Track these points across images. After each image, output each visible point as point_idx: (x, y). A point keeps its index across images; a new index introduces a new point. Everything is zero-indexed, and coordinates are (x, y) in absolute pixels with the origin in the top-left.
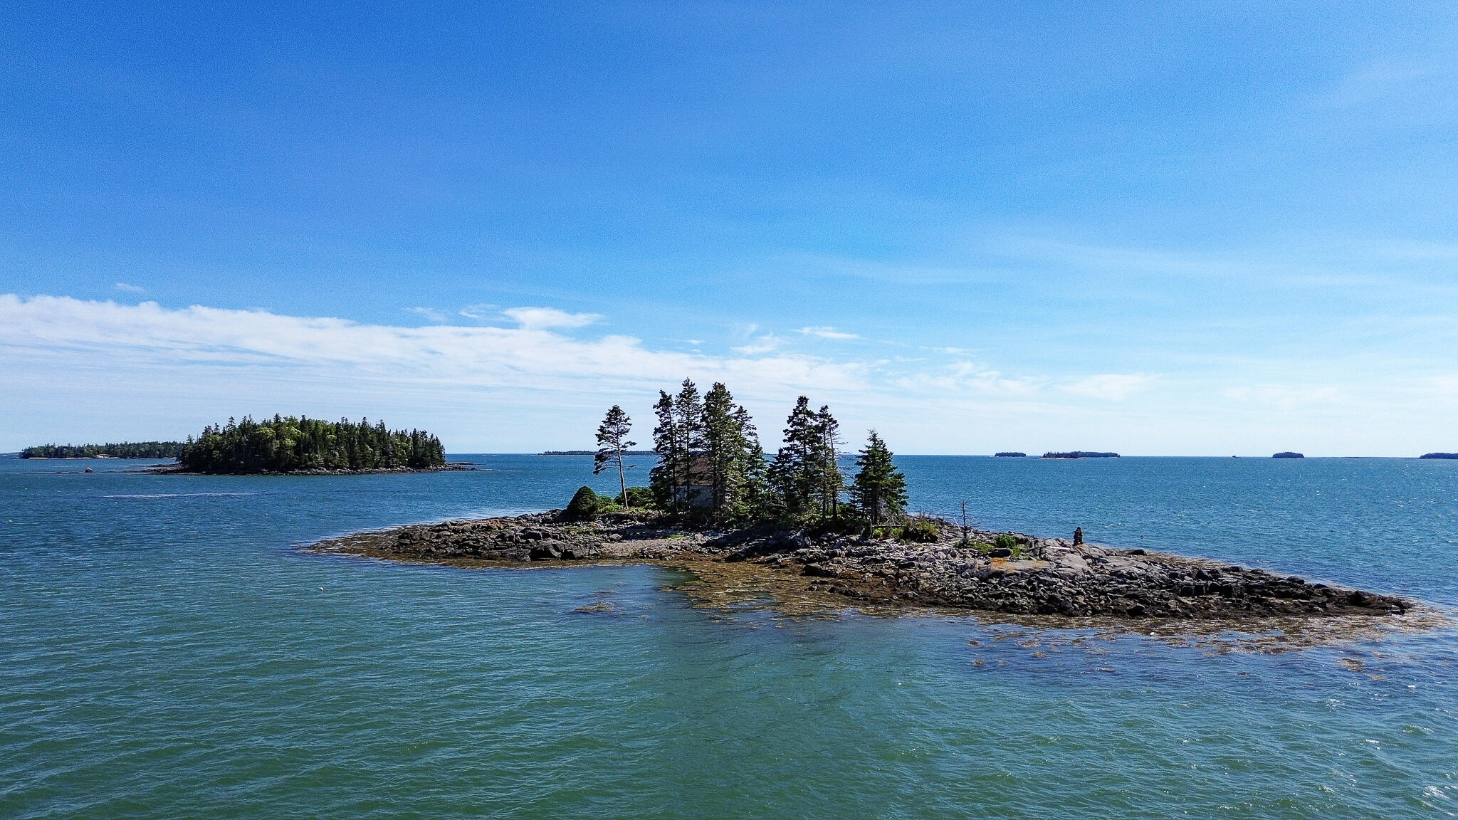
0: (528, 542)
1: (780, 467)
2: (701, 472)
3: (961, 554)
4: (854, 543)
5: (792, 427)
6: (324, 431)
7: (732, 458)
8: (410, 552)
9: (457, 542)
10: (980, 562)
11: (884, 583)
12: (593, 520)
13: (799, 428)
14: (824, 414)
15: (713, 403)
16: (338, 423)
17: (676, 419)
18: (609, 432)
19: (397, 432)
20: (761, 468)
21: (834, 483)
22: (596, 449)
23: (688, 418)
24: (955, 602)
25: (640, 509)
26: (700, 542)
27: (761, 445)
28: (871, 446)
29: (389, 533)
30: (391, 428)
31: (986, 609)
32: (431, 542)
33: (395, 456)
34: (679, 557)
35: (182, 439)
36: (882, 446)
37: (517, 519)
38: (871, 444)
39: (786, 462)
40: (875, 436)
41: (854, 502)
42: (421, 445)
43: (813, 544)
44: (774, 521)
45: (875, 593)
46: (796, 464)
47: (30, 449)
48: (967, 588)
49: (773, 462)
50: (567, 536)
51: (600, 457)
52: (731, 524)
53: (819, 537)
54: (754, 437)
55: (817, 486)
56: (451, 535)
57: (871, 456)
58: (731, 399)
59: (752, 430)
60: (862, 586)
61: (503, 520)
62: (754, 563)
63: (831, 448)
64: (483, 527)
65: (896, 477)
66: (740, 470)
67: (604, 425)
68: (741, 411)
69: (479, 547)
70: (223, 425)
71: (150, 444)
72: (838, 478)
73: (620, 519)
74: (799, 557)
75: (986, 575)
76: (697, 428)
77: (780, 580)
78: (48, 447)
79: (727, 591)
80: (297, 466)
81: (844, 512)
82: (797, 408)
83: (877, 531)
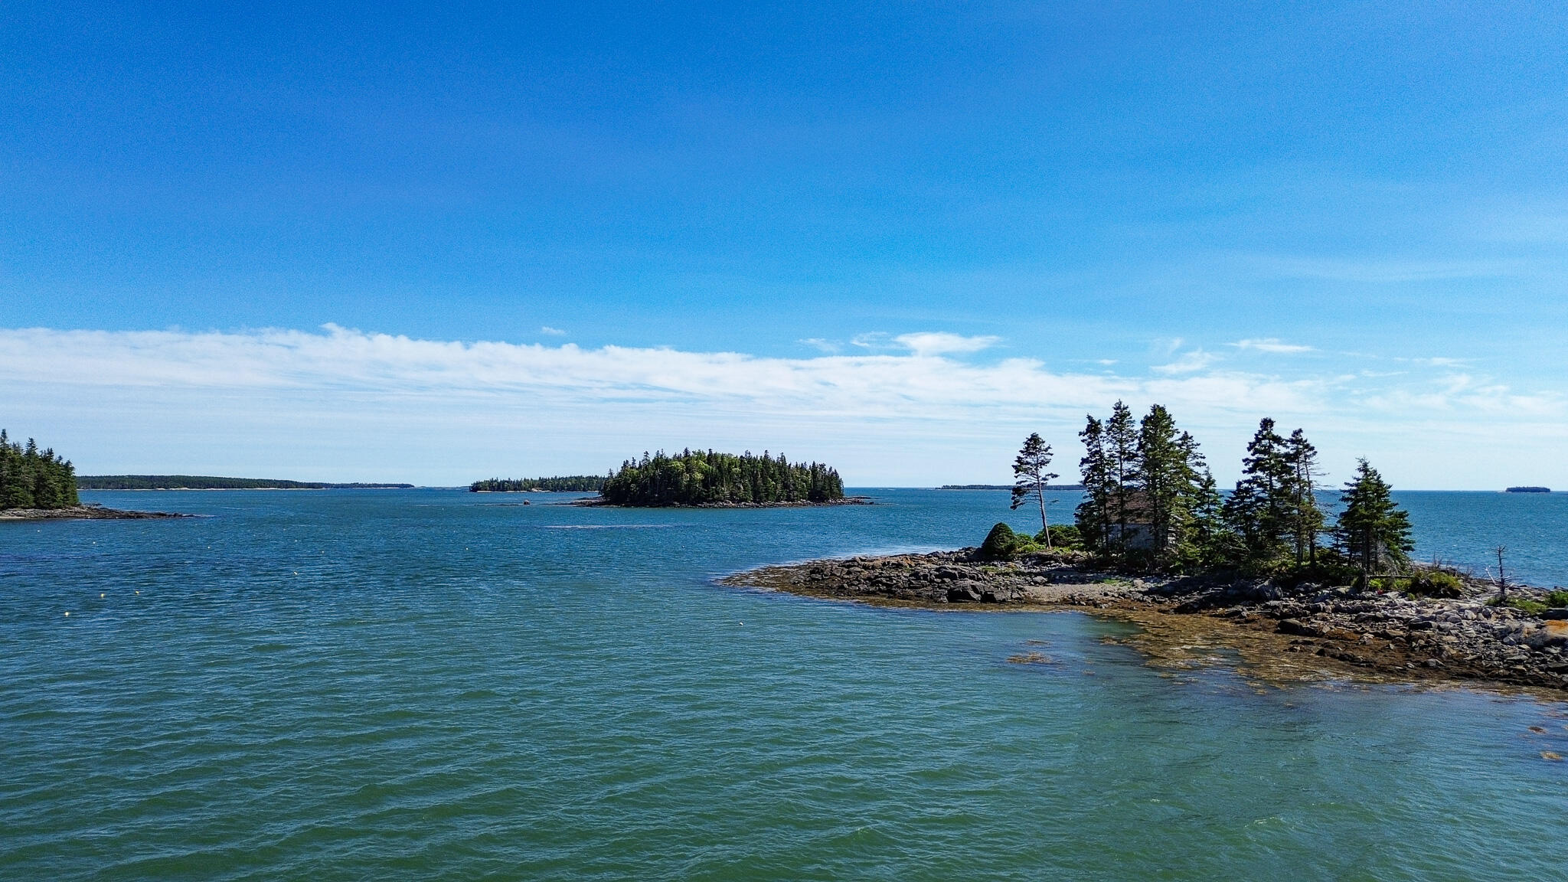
0: (943, 582)
1: (1238, 504)
2: (1139, 509)
3: (1497, 613)
4: (1341, 596)
5: (1253, 455)
6: (729, 464)
7: (1176, 492)
8: (822, 588)
9: (869, 579)
10: (1530, 625)
11: (1392, 646)
12: (1011, 560)
13: (1262, 456)
14: (1297, 438)
15: (1151, 429)
16: (742, 457)
17: (1107, 447)
18: (1028, 463)
19: (797, 465)
20: (1215, 504)
21: (1311, 522)
22: (1013, 482)
23: (1121, 446)
24: (1498, 676)
25: (1064, 549)
26: (1140, 589)
27: (1213, 478)
28: (1361, 477)
29: (800, 568)
30: (792, 461)
31: (1545, 686)
32: (843, 578)
33: (796, 489)
34: (1116, 605)
35: (603, 473)
36: (1375, 477)
37: (928, 556)
38: (1360, 475)
39: (1246, 497)
40: (1365, 465)
41: (1337, 546)
42: (820, 478)
43: (1285, 596)
44: (1232, 568)
45: (1380, 659)
46: (1259, 499)
47: (477, 483)
48: (1515, 658)
49: (1230, 498)
50: (985, 577)
51: (1018, 491)
52: (1177, 570)
53: (1293, 587)
54: (1204, 468)
55: (1289, 526)
56: (862, 571)
57: (1361, 491)
58: (1173, 423)
59: (1200, 460)
60: (1360, 650)
61: (913, 557)
62: (1211, 616)
63: (1307, 480)
64: (893, 564)
65: (1396, 516)
66: (1187, 506)
67: (1021, 455)
68: (1186, 437)
69: (892, 585)
70: (639, 459)
71: (576, 478)
72: (1318, 517)
73: (1042, 560)
74: (1269, 611)
75: (1540, 642)
76: (1131, 457)
77: (1250, 638)
78: (492, 481)
79: (1184, 647)
80: (704, 499)
81: (1325, 558)
82: (1260, 432)
83: (1373, 582)
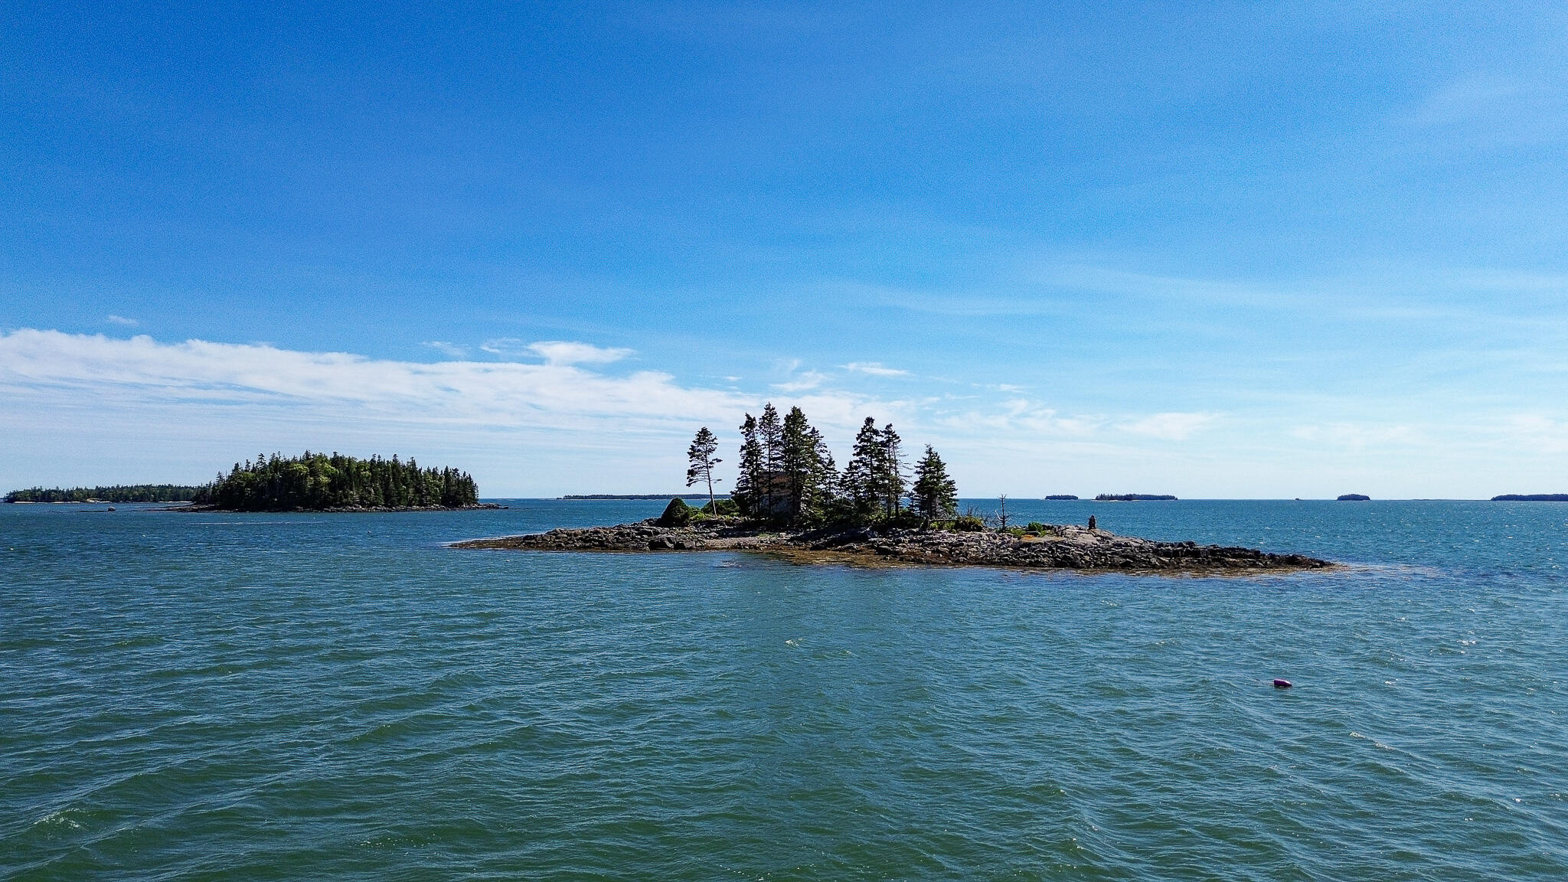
0: (643, 537)
1: (850, 477)
2: (782, 483)
3: (1000, 536)
4: (914, 534)
5: (860, 443)
6: (358, 468)
7: (806, 472)
9: (581, 539)
10: (1015, 539)
11: (941, 555)
12: (687, 525)
13: (866, 444)
14: (888, 430)
15: (791, 424)
17: (759, 438)
18: (699, 450)
19: (428, 470)
20: (834, 478)
21: (896, 488)
23: (769, 437)
24: (994, 562)
25: (727, 516)
26: (784, 538)
27: (833, 460)
30: (423, 465)
31: (1017, 565)
32: (555, 541)
34: (770, 548)
36: (936, 458)
38: (927, 456)
39: (855, 472)
40: (930, 449)
41: (912, 506)
42: (453, 483)
43: (881, 535)
44: (846, 521)
46: (863, 474)
48: (1004, 554)
49: (844, 473)
51: (692, 471)
52: (809, 525)
53: (885, 531)
54: (826, 454)
55: (882, 492)
56: (568, 536)
57: (928, 466)
58: (806, 420)
59: (823, 448)
62: (833, 550)
63: (894, 460)
64: (591, 532)
65: (948, 483)
66: (814, 481)
67: (694, 445)
68: (814, 431)
70: (254, 461)
72: (901, 484)
73: (710, 524)
74: (870, 544)
75: (1018, 546)
76: (778, 446)
80: (332, 503)
81: (904, 514)
82: (865, 427)
83: (933, 525)
